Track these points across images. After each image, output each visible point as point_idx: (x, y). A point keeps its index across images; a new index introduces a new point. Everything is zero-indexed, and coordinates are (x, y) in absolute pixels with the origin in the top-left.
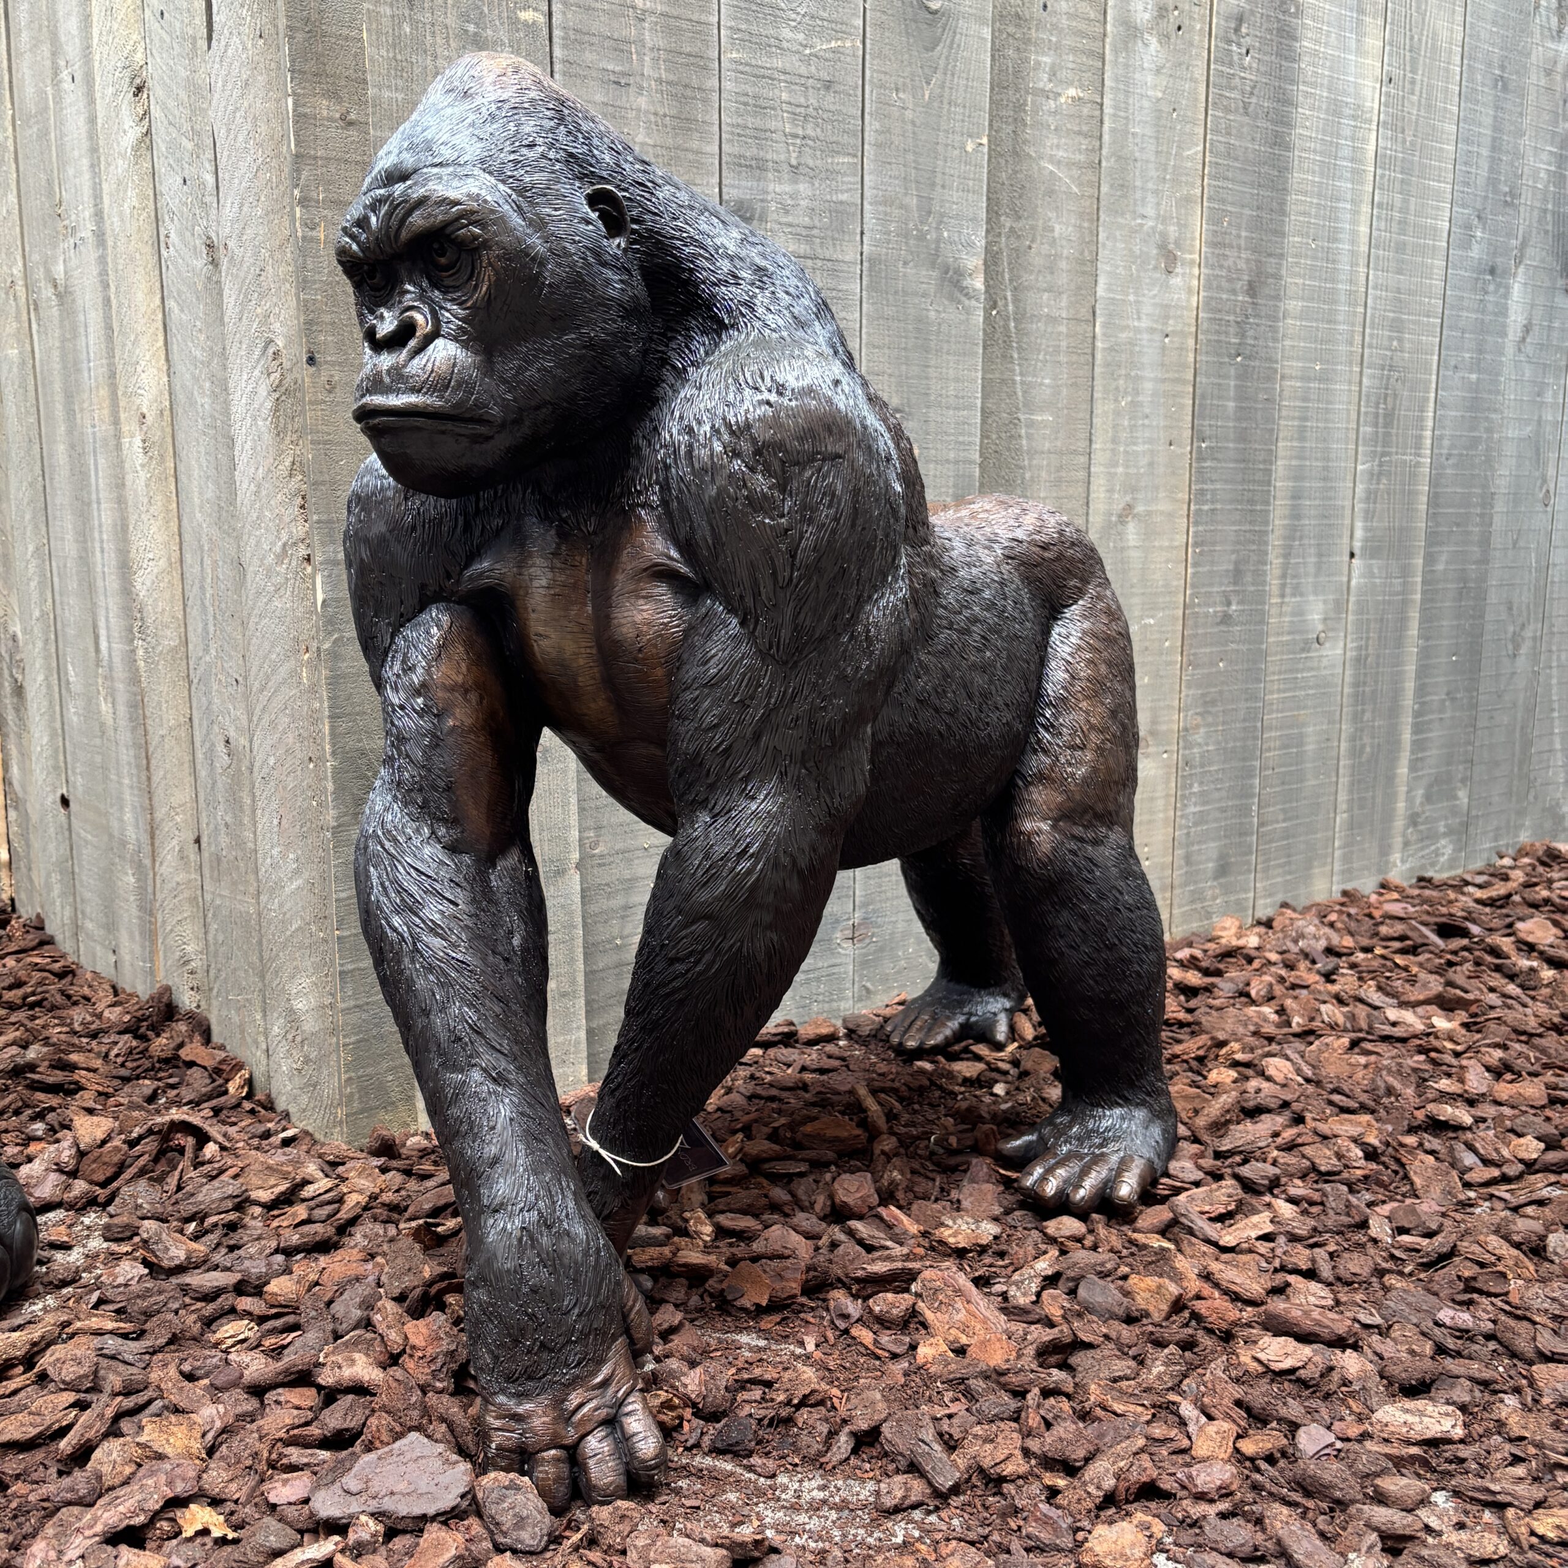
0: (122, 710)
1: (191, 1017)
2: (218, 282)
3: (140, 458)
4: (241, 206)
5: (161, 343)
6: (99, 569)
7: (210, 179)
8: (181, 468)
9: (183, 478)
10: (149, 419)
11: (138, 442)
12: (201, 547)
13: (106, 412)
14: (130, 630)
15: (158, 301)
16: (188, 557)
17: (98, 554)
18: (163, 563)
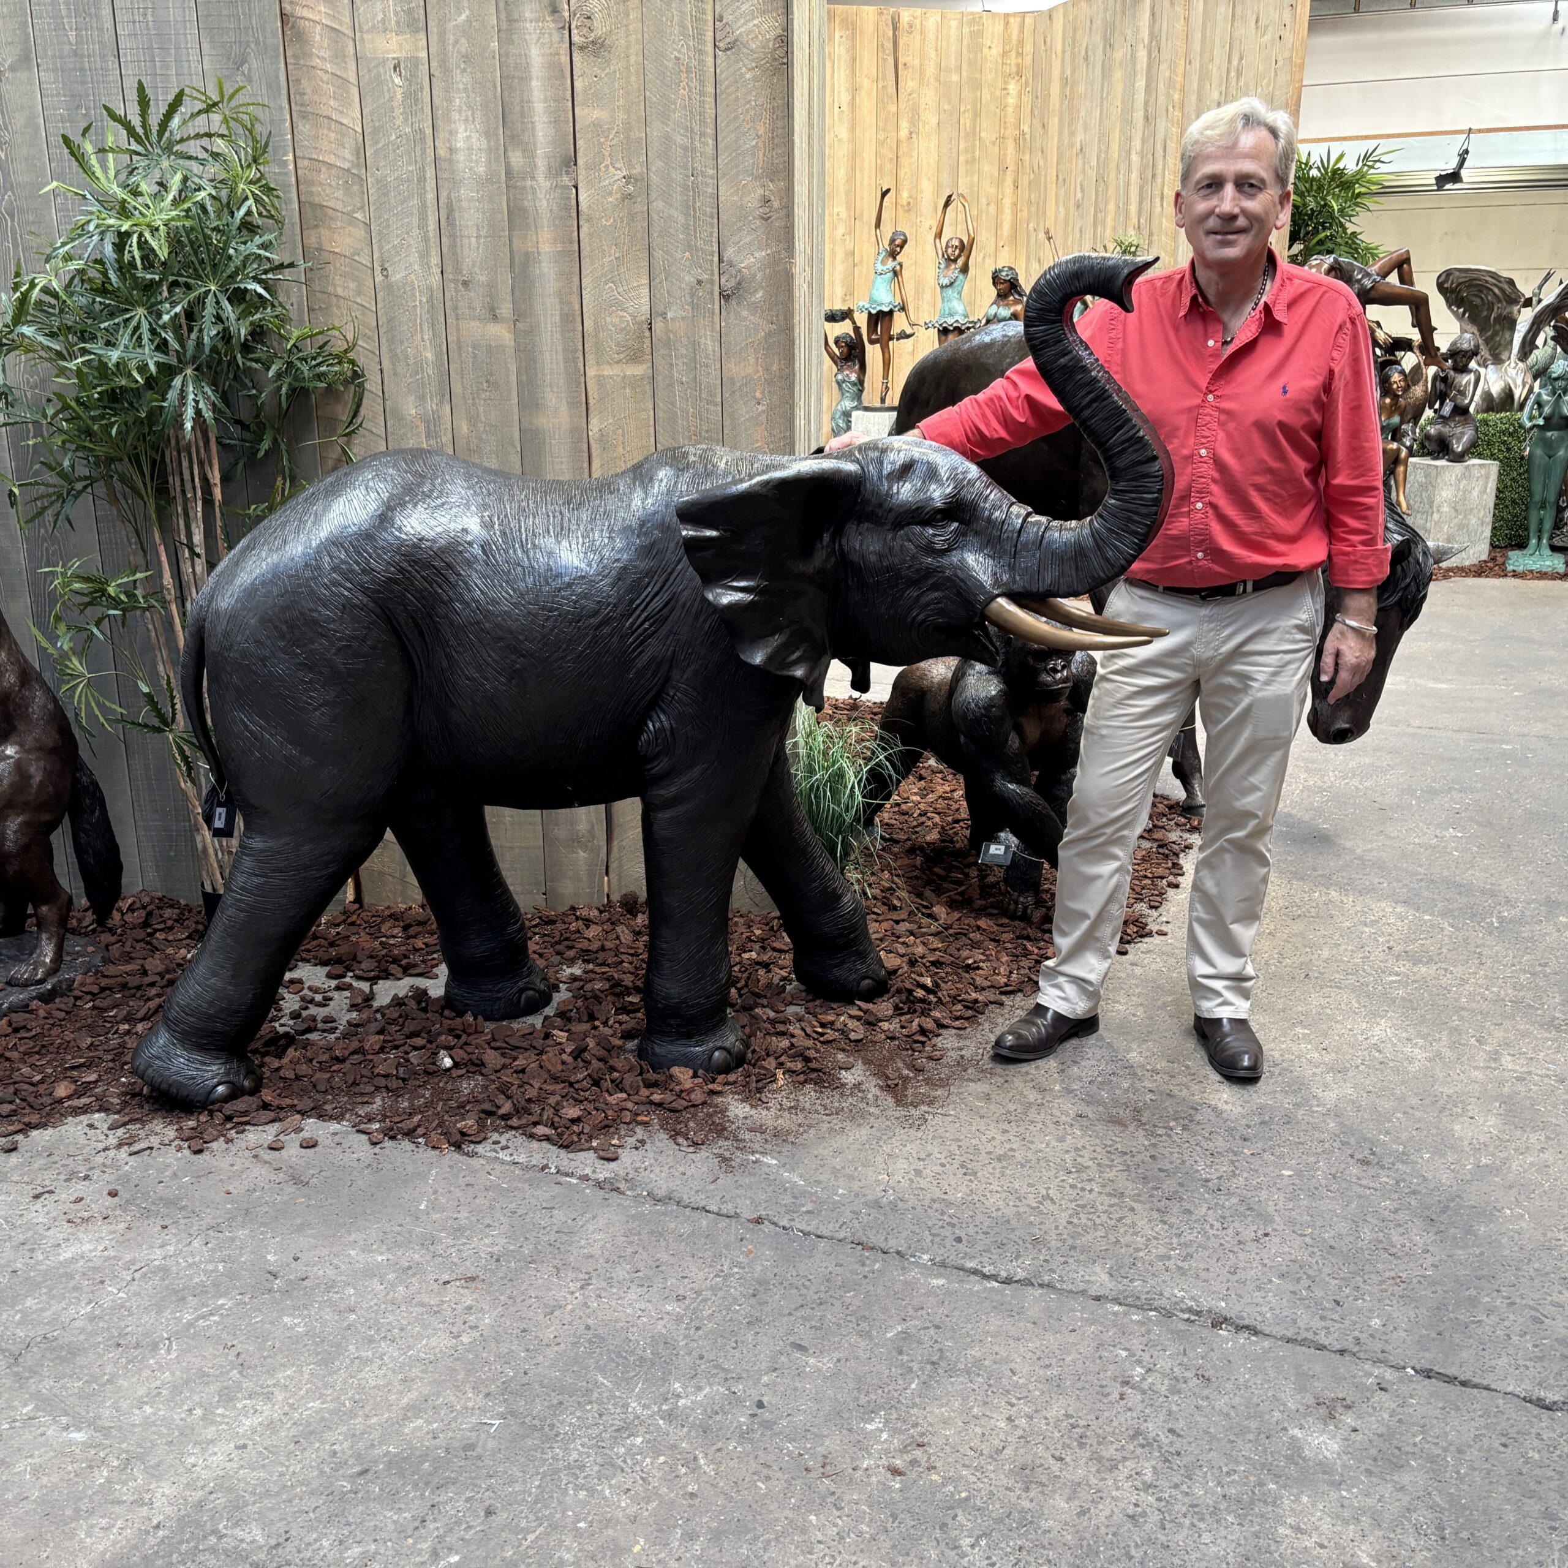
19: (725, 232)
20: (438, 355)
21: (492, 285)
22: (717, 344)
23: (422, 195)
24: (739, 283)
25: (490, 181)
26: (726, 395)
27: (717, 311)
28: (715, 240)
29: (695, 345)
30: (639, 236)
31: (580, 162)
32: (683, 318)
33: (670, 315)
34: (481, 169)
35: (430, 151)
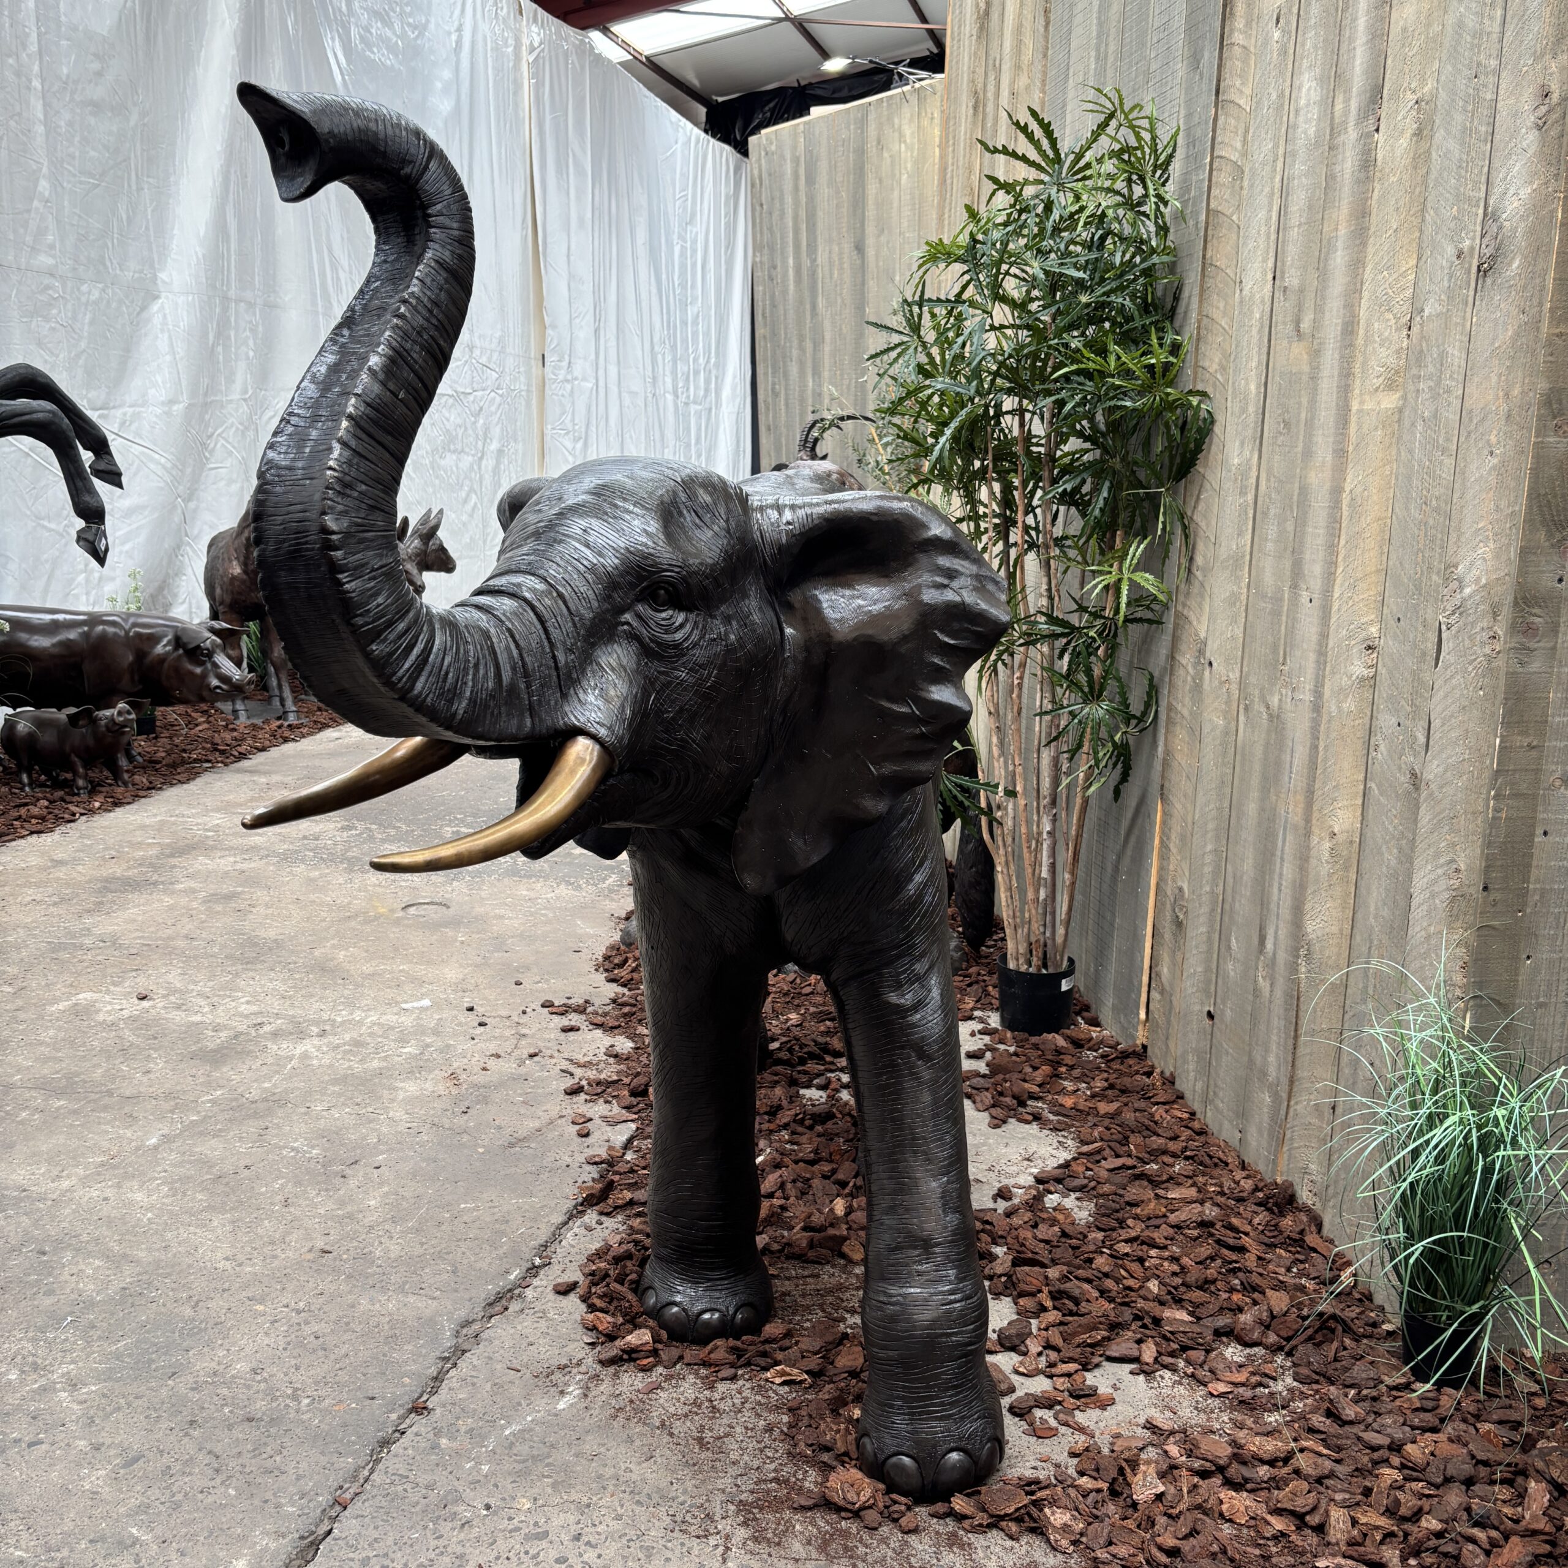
0: (1279, 993)
1: (1308, 1210)
2: (1417, 800)
3: (1326, 856)
4: (1446, 771)
5: (1359, 801)
6: (1275, 898)
7: (1422, 739)
8: (1362, 884)
9: (1363, 891)
10: (1341, 838)
11: (1327, 845)
12: (1371, 942)
13: (1300, 810)
14: (1297, 950)
15: (1361, 777)
16: (1358, 938)
17: (1275, 890)
18: (1335, 929)
19: (1496, 164)
20: (1258, 387)
21: (1301, 290)
22: (1464, 356)
23: (1272, 178)
24: (1498, 249)
25: (1317, 144)
26: (1462, 439)
27: (1471, 299)
28: (1484, 179)
29: (1443, 356)
30: (1418, 190)
31: (1385, 92)
32: (1438, 315)
33: (1426, 313)
34: (1312, 131)
35: (1285, 118)
